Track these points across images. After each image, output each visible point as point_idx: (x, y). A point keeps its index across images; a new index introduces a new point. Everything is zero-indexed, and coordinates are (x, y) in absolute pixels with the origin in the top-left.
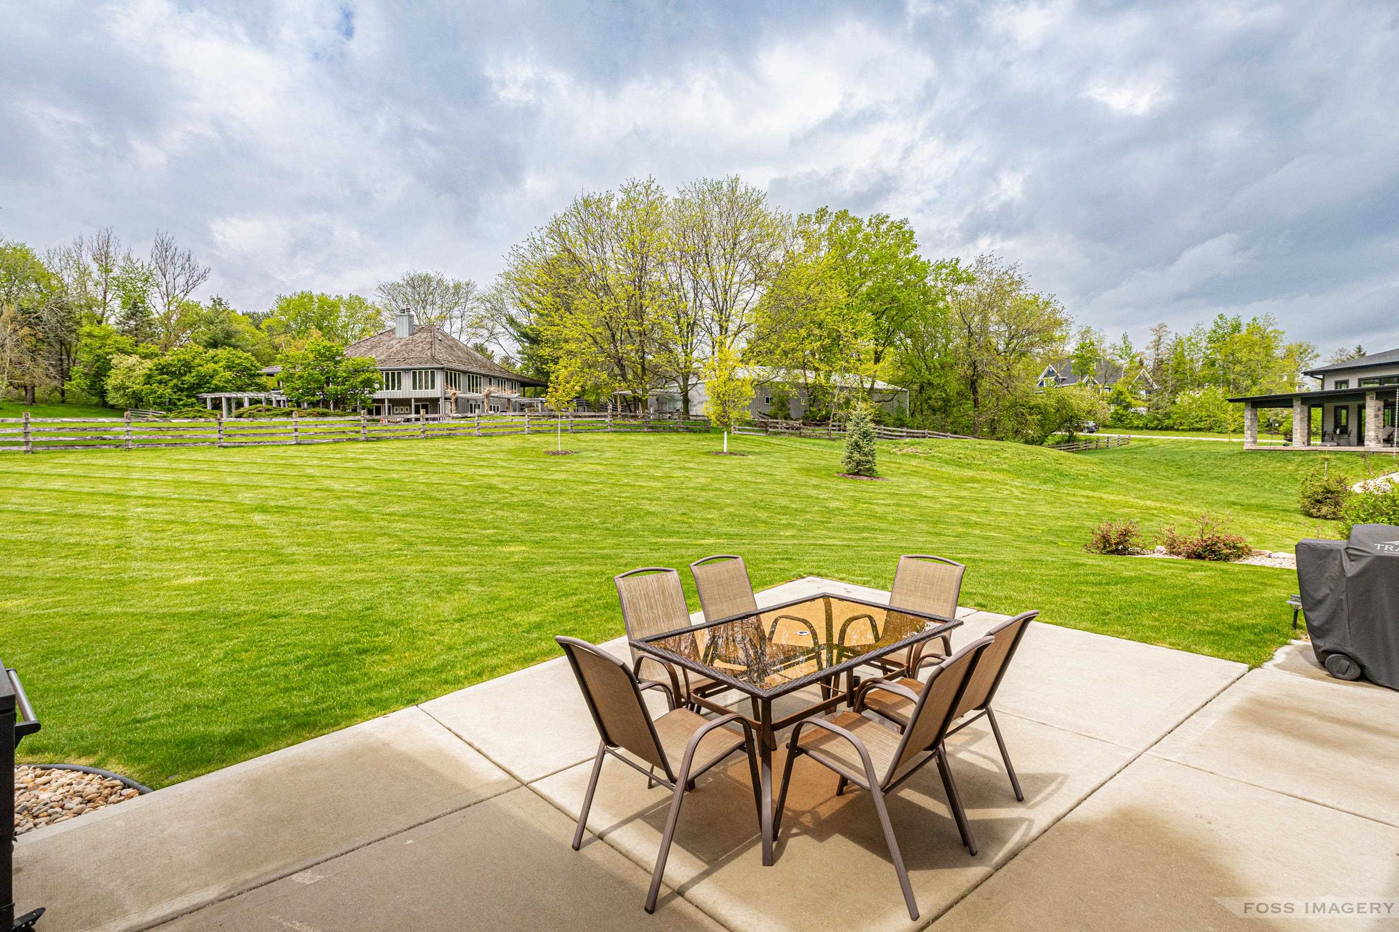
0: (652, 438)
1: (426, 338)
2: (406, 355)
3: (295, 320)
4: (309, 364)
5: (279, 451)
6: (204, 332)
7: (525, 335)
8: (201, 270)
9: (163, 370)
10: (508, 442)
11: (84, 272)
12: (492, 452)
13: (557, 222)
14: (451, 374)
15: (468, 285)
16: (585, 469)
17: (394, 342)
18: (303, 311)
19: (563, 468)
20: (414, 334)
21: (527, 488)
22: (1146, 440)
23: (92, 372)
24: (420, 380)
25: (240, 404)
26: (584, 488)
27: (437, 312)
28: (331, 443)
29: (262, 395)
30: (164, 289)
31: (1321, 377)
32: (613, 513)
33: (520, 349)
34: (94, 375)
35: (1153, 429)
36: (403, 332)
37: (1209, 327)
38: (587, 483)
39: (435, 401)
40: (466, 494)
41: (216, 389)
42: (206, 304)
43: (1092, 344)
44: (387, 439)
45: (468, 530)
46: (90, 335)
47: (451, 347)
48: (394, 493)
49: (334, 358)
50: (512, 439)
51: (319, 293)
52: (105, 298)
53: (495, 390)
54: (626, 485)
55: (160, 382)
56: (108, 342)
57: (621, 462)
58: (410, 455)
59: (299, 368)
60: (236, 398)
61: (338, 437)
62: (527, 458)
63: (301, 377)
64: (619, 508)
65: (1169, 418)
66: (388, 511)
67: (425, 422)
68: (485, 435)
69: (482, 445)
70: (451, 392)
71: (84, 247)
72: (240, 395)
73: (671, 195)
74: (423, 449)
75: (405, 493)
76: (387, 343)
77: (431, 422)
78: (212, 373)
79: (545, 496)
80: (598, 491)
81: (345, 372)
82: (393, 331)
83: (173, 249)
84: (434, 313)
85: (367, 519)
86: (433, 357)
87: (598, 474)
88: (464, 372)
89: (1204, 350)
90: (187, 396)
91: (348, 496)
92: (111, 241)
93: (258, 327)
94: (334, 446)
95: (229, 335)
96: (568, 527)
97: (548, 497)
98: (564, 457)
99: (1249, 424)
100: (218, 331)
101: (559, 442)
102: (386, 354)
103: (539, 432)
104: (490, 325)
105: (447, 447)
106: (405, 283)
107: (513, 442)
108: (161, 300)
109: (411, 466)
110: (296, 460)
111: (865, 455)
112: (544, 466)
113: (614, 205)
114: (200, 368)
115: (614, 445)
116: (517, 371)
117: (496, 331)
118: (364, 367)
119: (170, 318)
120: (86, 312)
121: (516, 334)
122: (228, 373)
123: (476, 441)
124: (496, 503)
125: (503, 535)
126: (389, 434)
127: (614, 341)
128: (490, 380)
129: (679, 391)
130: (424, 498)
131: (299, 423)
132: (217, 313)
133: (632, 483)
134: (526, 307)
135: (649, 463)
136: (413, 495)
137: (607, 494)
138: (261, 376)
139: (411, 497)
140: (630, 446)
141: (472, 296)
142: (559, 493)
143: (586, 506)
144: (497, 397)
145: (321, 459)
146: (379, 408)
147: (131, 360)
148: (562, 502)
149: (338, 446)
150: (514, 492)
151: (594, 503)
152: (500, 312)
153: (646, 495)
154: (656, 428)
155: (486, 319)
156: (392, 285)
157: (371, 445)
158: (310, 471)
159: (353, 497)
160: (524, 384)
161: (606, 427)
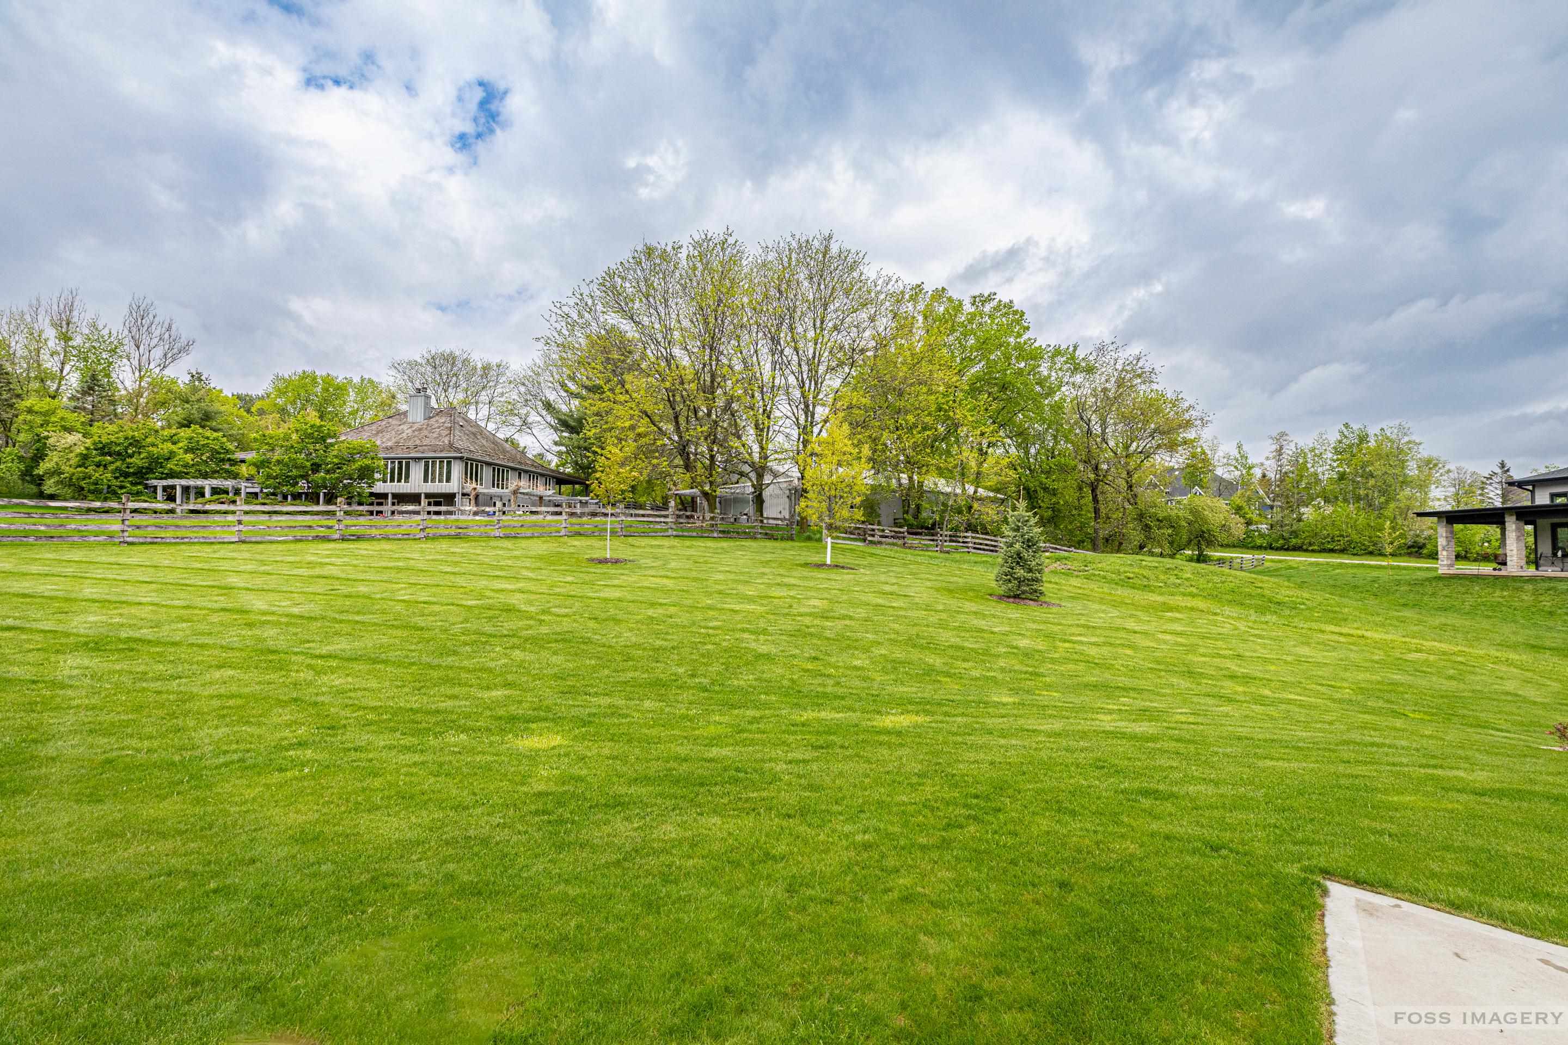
0: (724, 544)
1: (444, 423)
2: (418, 442)
3: (293, 403)
4: (292, 447)
5: (205, 551)
6: (180, 412)
7: (565, 424)
8: (183, 341)
9: (103, 449)
10: (539, 547)
11: (37, 338)
12: (515, 557)
13: (610, 274)
14: (472, 464)
15: (498, 366)
16: (646, 584)
17: (405, 427)
18: (303, 393)
19: (616, 582)
20: (430, 418)
21: (563, 611)
22: (1280, 561)
23: (30, 455)
24: (433, 471)
25: (200, 494)
26: (650, 612)
27: (461, 396)
28: (291, 542)
29: (229, 484)
30: (135, 363)
31: (1530, 488)
32: (703, 656)
33: (558, 439)
34: (32, 459)
35: (1277, 549)
36: (417, 415)
37: (1333, 437)
38: (652, 605)
39: (449, 498)
40: (466, 620)
41: (172, 475)
42: (184, 380)
43: (1204, 453)
44: (372, 538)
45: (456, 690)
46: (30, 411)
47: (474, 434)
48: (350, 617)
49: (324, 441)
50: (543, 542)
51: (324, 374)
52: (62, 371)
53: (524, 484)
54: (710, 608)
55: (98, 465)
56: (53, 419)
57: (694, 574)
58: (399, 559)
59: (278, 451)
60: (196, 487)
61: (299, 534)
62: (563, 567)
63: (279, 462)
64: (710, 647)
65: (1296, 537)
66: (324, 650)
67: (426, 516)
68: (507, 537)
69: (502, 548)
70: (470, 486)
71: (42, 311)
72: (199, 482)
73: (752, 252)
74: (419, 554)
75: (366, 618)
76: (397, 428)
77: (434, 517)
78: (168, 455)
79: (592, 624)
80: (671, 617)
81: (336, 457)
82: (405, 413)
83: (151, 316)
84: (456, 397)
85: (282, 667)
86: (451, 445)
87: (668, 592)
88: (488, 464)
89: (1329, 462)
90: (132, 484)
91: (268, 622)
92: (75, 304)
93: (248, 411)
94: (292, 546)
95: (207, 417)
96: (634, 683)
97: (596, 626)
98: (614, 566)
99: (1444, 543)
100: (193, 409)
101: (608, 548)
102: (394, 440)
103: (579, 534)
104: (523, 411)
105: (452, 550)
106: (424, 362)
107: (545, 546)
108: (130, 375)
109: (393, 574)
110: (222, 563)
111: (1030, 571)
112: (588, 578)
113: (683, 255)
114: (151, 449)
115: (679, 552)
116: (553, 466)
117: (530, 420)
118: (362, 452)
119: (139, 394)
120: (35, 385)
121: (553, 422)
122: (189, 457)
123: (493, 543)
124: (513, 636)
125: (520, 702)
126: (374, 532)
127: (677, 423)
128: (520, 474)
129: (751, 490)
130: (397, 627)
131: (246, 513)
132: (195, 390)
133: (719, 606)
134: (566, 391)
135: (732, 576)
136: (379, 621)
137: (686, 623)
138: (234, 462)
139: (375, 624)
140: (699, 554)
141: (504, 379)
142: (614, 619)
143: (659, 643)
144: (527, 494)
145: (263, 562)
146: (380, 504)
147: (71, 439)
148: (619, 636)
149: (299, 546)
150: (543, 618)
151: (669, 637)
152: (535, 396)
153: (745, 626)
154: (728, 532)
155: (519, 405)
156: (409, 363)
157: (345, 545)
158: (234, 580)
159: (277, 624)
160: (561, 481)
161: (666, 530)
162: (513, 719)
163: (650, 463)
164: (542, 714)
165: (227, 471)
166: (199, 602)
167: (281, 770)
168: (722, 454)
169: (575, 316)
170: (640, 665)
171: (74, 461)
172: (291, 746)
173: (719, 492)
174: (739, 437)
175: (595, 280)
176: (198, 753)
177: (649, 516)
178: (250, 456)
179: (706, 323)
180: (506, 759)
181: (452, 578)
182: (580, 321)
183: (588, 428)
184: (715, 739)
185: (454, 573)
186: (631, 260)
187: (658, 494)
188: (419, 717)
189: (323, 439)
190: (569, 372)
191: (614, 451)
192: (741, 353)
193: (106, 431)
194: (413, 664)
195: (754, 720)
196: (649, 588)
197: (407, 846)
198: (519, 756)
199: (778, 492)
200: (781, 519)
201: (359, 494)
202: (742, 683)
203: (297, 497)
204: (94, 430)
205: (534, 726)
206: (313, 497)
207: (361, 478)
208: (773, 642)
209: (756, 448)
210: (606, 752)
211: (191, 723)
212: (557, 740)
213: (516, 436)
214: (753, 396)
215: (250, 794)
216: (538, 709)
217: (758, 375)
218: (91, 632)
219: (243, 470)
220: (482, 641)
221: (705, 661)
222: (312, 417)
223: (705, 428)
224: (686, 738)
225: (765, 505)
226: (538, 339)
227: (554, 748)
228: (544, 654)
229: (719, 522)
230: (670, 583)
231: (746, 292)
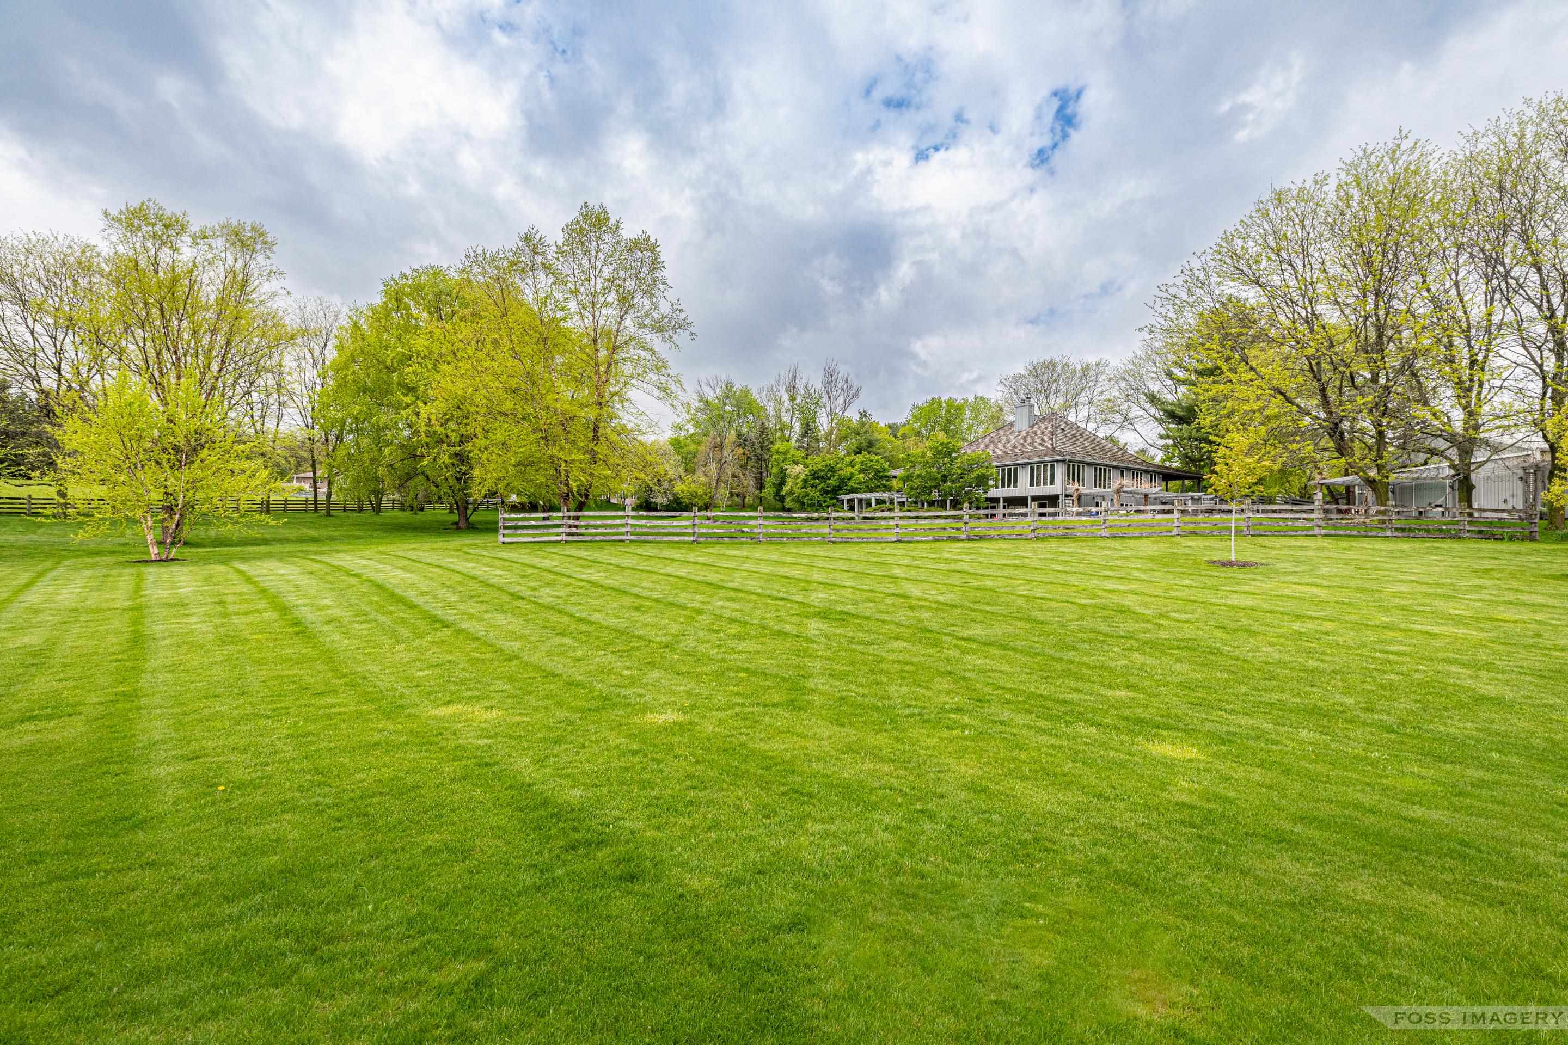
0: (1406, 546)
1: (1047, 428)
2: (1024, 449)
3: (926, 426)
4: (928, 463)
5: (877, 548)
6: (853, 442)
7: (1172, 415)
8: (855, 388)
9: (815, 475)
10: (1148, 547)
11: (779, 402)
12: (1124, 558)
13: (1228, 238)
14: (1074, 466)
15: (1098, 365)
16: (1286, 592)
17: (1012, 436)
18: (932, 417)
19: (1246, 588)
20: (1034, 425)
21: (1183, 616)
23: (778, 482)
24: (1038, 475)
25: (869, 505)
26: (1297, 626)
27: (1061, 400)
28: (933, 541)
29: (886, 495)
30: (829, 410)
32: (1383, 687)
33: (1163, 432)
34: (779, 484)
36: (1022, 425)
38: (1298, 617)
39: (1052, 500)
40: (1081, 618)
41: (852, 491)
42: (856, 418)
44: (991, 539)
45: (1080, 684)
46: (777, 452)
47: (1075, 436)
48: (982, 607)
50: (1154, 542)
51: (947, 398)
52: (791, 422)
53: (1127, 482)
54: (1387, 627)
55: (812, 487)
56: (788, 456)
57: (1358, 583)
58: (1014, 557)
59: (918, 466)
60: (866, 500)
61: (938, 534)
62: (1178, 570)
63: (919, 476)
64: (1392, 677)
66: (966, 633)
67: (1035, 518)
68: (1114, 537)
69: (1110, 548)
70: (1072, 488)
71: (781, 383)
72: (868, 495)
73: (1447, 148)
74: (1032, 552)
75: (994, 609)
76: (1005, 438)
77: (1041, 518)
78: (849, 476)
79: (1219, 633)
80: (1327, 633)
81: (959, 468)
82: (1012, 424)
83: (836, 374)
84: (1056, 402)
85: (936, 644)
86: (1054, 449)
87: (1320, 603)
88: (1089, 464)
90: (831, 499)
91: (923, 607)
92: (797, 374)
93: (895, 436)
94: (933, 545)
95: (871, 444)
96: (1282, 707)
97: (1225, 636)
98: (1242, 570)
100: (862, 439)
101: (1234, 549)
102: (1004, 449)
103: (1195, 533)
104: (1124, 407)
105: (1061, 549)
106: (1026, 373)
107: (1155, 547)
108: (826, 419)
109: (1011, 571)
110: (888, 558)
112: (1209, 582)
114: (840, 472)
115: (1331, 555)
116: (1157, 460)
117: (1131, 415)
118: (979, 463)
119: (831, 433)
120: (779, 434)
121: (1159, 414)
122: (862, 476)
123: (1102, 543)
124: (1131, 638)
125: (1146, 706)
126: (993, 533)
127: (1324, 396)
128: (1122, 472)
129: (1450, 472)
130: (1020, 619)
131: (901, 518)
132: (863, 424)
133: (1403, 626)
134: (1172, 379)
135: (1423, 589)
136: (1005, 612)
137: (1351, 643)
138: (888, 478)
139: (1002, 615)
140: (1365, 557)
141: (1104, 377)
142: (1247, 631)
143: (1312, 664)
144: (1131, 492)
145: (914, 558)
146: (993, 508)
147: (799, 468)
148: (1256, 649)
149: (938, 545)
150: (1161, 622)
151: (1327, 658)
152: (1136, 390)
153: (1451, 655)
154: (1410, 530)
155: (1119, 401)
156: (1014, 377)
157: (971, 544)
158: (897, 571)
159: (930, 608)
160: (1167, 476)
161: (1312, 528)
162: (1140, 721)
163: (1286, 448)
164: (1172, 722)
165: (885, 486)
166: (878, 587)
167: (949, 728)
168: (1394, 428)
169: (1184, 296)
170: (1288, 686)
171: (800, 485)
172: (952, 710)
173: (1393, 478)
174: (1426, 404)
175: (1209, 251)
176: (892, 703)
177: (1280, 511)
178: (899, 472)
179: (1369, 264)
180: (1141, 761)
181: (1064, 576)
182: (1191, 300)
183: (1202, 416)
184: (1416, 795)
185: (1066, 572)
186: (1254, 214)
187: (1296, 485)
188: (1049, 704)
189: (950, 454)
190: (1175, 358)
191: (1238, 440)
192: (1428, 290)
193: (817, 462)
194: (1036, 654)
195: (1480, 784)
196: (1292, 597)
197: (1060, 821)
198: (1155, 762)
199: (1501, 472)
200: (1509, 512)
201: (977, 500)
202: (1452, 730)
203: (931, 504)
204: (809, 461)
205: (1165, 733)
206: (942, 504)
207: (978, 485)
208: (1507, 683)
209: (1458, 415)
210: (1257, 777)
211: (885, 680)
212: (1193, 753)
213: (1116, 434)
214: (1451, 344)
215: (932, 742)
216: (1168, 716)
217: (1460, 314)
218: (821, 605)
219: (894, 483)
220: (1100, 640)
221: (1388, 693)
222: (941, 436)
223: (1370, 398)
224: (1368, 784)
225: (1474, 492)
226: (1141, 330)
227: (1190, 760)
228: (1165, 660)
229: (1394, 517)
230: (1322, 593)
231: (1435, 208)
